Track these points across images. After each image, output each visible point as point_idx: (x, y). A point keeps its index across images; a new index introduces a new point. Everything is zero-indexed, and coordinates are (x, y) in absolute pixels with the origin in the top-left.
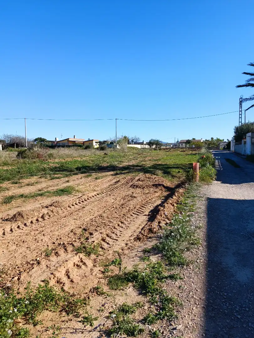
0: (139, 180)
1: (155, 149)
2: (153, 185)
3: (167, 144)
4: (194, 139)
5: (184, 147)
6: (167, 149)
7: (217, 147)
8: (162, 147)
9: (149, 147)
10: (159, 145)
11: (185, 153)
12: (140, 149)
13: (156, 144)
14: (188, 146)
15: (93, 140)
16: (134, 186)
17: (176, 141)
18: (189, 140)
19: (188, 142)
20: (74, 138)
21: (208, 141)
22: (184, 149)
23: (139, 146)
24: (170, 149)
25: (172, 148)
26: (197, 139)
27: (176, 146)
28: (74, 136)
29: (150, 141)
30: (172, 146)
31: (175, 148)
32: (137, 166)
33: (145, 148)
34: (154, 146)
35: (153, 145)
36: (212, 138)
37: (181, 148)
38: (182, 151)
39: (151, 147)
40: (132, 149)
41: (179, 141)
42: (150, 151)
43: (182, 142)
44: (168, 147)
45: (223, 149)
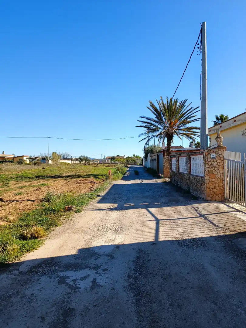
0: (81, 180)
1: (85, 165)
2: (89, 182)
3: (94, 160)
4: (118, 156)
5: (110, 162)
6: (95, 164)
7: (135, 162)
8: (91, 163)
9: (79, 162)
10: (87, 161)
11: (109, 167)
12: (71, 164)
13: (85, 160)
14: (113, 161)
15: (23, 156)
16: (78, 183)
17: (103, 157)
18: (114, 157)
19: (113, 158)
20: (3, 154)
21: (130, 157)
22: (109, 165)
23: (70, 162)
24: (97, 165)
25: (100, 163)
26: (121, 156)
27: (103, 162)
28: (3, 152)
29: (80, 157)
30: (99, 162)
31: (101, 164)
32: (75, 175)
33: (76, 164)
34: (84, 162)
35: (82, 161)
36: (134, 155)
37: (106, 164)
38: (107, 166)
39: (80, 162)
40: (64, 164)
41: (106, 157)
42: (81, 166)
43: (108, 159)
44: (95, 163)
45: (139, 165)
